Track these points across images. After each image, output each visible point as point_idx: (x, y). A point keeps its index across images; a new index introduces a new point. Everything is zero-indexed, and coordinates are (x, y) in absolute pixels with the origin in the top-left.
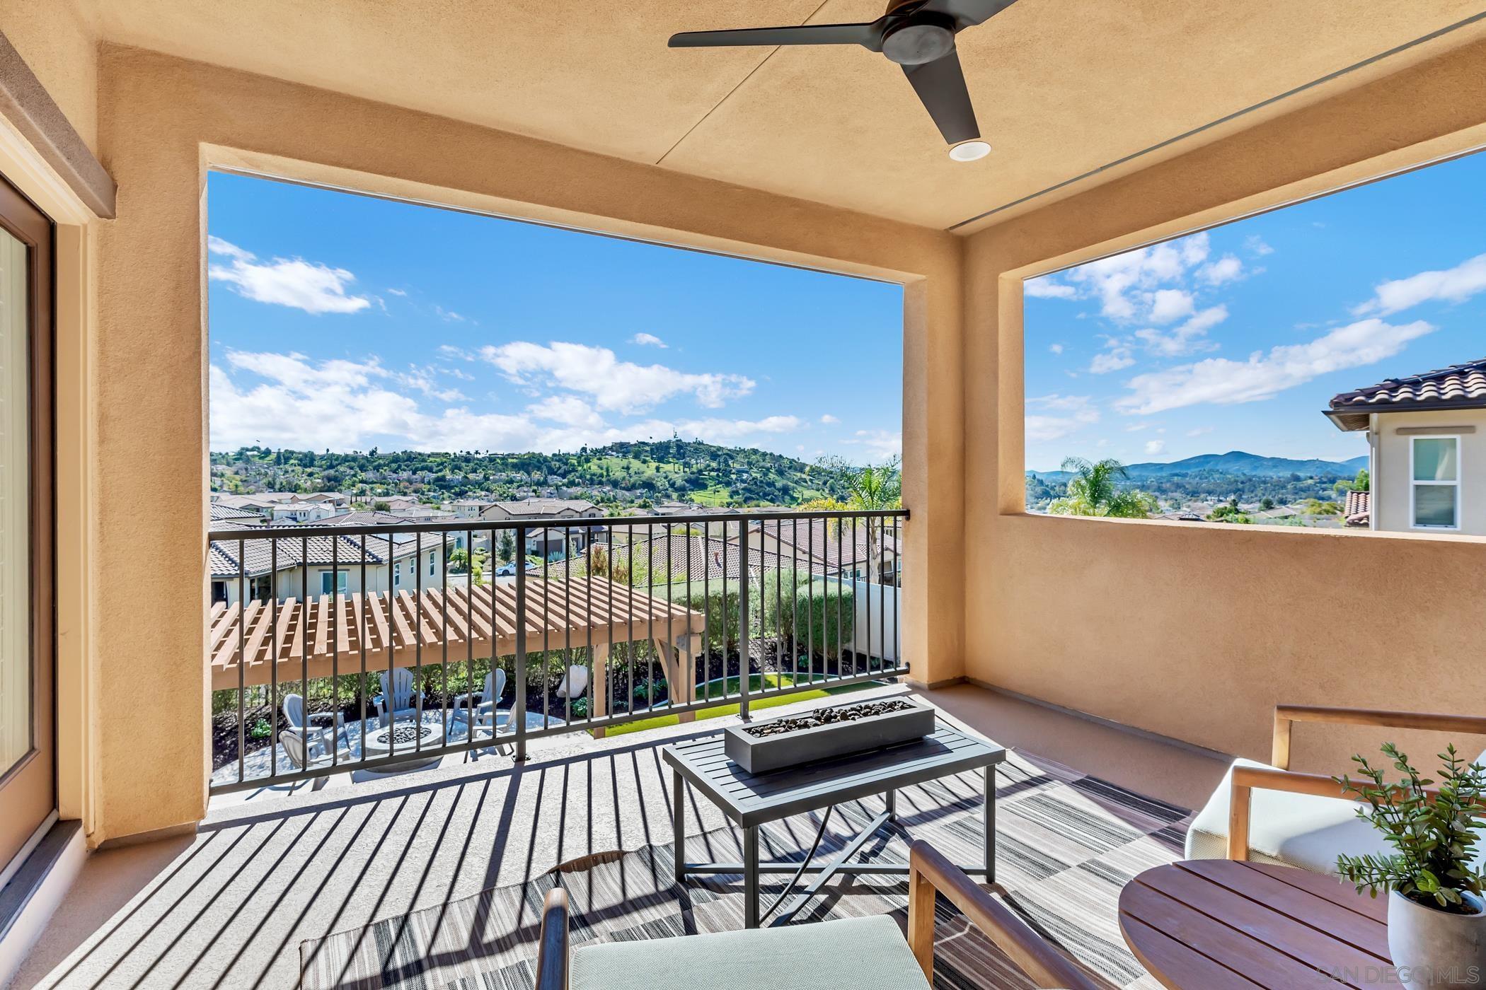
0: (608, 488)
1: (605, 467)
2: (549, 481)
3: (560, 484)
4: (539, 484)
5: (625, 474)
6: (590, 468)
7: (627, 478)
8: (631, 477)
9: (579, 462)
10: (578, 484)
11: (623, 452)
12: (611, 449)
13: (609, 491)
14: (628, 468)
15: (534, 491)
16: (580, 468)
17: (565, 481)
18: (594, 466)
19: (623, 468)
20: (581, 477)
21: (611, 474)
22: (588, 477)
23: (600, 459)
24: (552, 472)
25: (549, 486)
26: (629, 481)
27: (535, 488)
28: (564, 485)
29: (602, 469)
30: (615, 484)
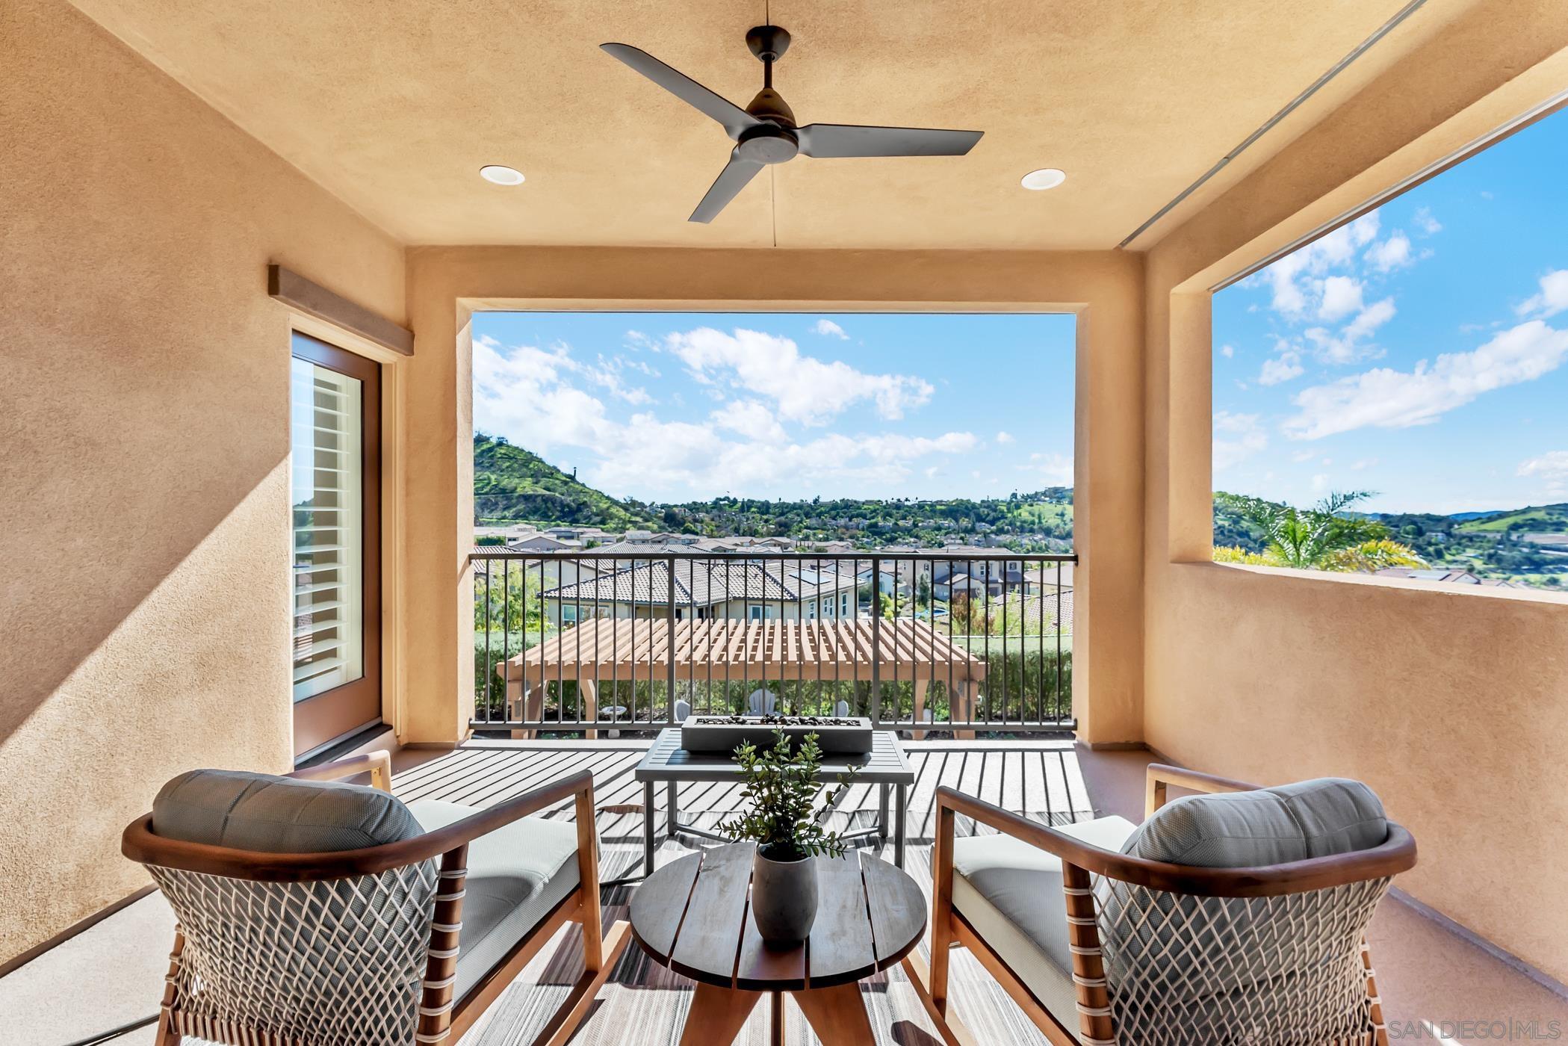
0: (1040, 536)
1: (1037, 513)
2: (978, 528)
3: (989, 531)
4: (967, 531)
5: (1059, 521)
6: (1020, 515)
7: (1062, 525)
8: (1065, 524)
9: (1008, 509)
10: (1008, 532)
11: (1058, 498)
12: (1044, 494)
13: (1041, 539)
14: (1062, 515)
15: (962, 538)
16: (1009, 515)
17: (994, 528)
18: (1024, 513)
19: (1057, 515)
20: (1010, 524)
21: (1043, 521)
22: (1018, 524)
23: (1032, 505)
24: (980, 519)
25: (977, 533)
26: (1064, 529)
27: (963, 535)
28: (992, 532)
29: (1033, 515)
30: (1048, 532)
